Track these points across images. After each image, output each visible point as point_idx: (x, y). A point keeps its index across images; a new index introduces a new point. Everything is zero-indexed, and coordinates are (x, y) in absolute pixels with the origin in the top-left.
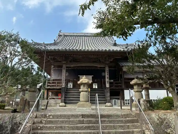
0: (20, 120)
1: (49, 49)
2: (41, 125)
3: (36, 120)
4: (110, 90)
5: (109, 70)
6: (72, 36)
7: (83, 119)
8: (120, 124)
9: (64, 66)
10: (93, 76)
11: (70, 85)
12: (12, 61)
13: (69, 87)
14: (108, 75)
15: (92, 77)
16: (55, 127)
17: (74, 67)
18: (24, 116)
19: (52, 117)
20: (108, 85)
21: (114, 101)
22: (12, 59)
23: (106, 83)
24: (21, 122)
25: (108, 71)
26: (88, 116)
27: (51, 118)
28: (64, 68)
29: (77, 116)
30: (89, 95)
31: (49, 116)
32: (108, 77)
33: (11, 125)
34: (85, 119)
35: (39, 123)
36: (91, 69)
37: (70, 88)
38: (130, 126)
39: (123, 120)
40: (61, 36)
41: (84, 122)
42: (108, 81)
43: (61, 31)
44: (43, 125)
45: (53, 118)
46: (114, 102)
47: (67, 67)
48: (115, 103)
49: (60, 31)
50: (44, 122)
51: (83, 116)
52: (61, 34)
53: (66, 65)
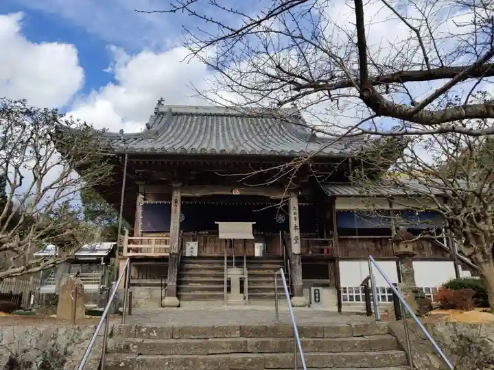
0: (68, 344)
1: (135, 147)
2: (128, 357)
3: (111, 343)
4: (303, 260)
5: (299, 206)
6: (192, 115)
7: (245, 339)
8: (349, 351)
9: (177, 195)
10: (255, 223)
11: (192, 248)
12: (41, 178)
13: (188, 254)
14: (298, 218)
15: (253, 225)
16: (167, 363)
17: (201, 197)
18: (77, 331)
19: (155, 334)
20: (296, 248)
21: (315, 290)
22: (42, 172)
23: (293, 241)
24: (69, 349)
25: (297, 208)
26: (257, 332)
27: (155, 338)
28: (176, 201)
29: (226, 331)
30: (246, 276)
31: (150, 330)
32: (296, 227)
33: (41, 358)
34: (248, 340)
35: (120, 351)
36: (247, 204)
37: (192, 258)
38: (376, 358)
39: (355, 341)
40: (163, 113)
41: (246, 349)
42: (296, 237)
43: (162, 102)
44: (133, 357)
45: (160, 336)
46: (315, 294)
47: (183, 198)
48: (315, 298)
49: (160, 102)
50: (134, 348)
51: (243, 331)
52: (162, 109)
53: (181, 192)
